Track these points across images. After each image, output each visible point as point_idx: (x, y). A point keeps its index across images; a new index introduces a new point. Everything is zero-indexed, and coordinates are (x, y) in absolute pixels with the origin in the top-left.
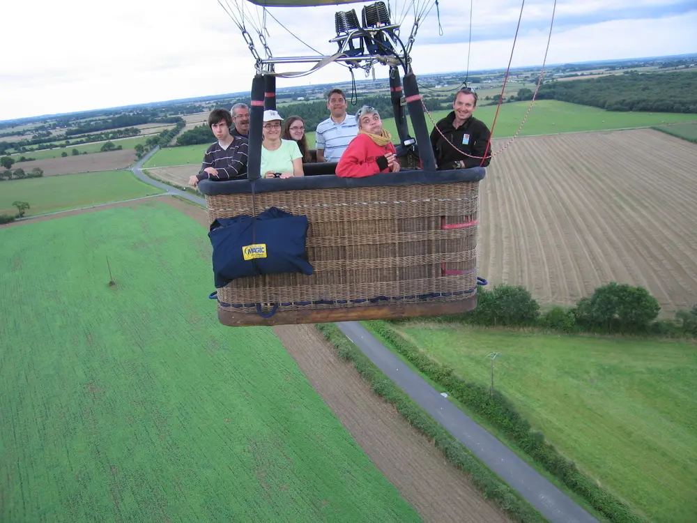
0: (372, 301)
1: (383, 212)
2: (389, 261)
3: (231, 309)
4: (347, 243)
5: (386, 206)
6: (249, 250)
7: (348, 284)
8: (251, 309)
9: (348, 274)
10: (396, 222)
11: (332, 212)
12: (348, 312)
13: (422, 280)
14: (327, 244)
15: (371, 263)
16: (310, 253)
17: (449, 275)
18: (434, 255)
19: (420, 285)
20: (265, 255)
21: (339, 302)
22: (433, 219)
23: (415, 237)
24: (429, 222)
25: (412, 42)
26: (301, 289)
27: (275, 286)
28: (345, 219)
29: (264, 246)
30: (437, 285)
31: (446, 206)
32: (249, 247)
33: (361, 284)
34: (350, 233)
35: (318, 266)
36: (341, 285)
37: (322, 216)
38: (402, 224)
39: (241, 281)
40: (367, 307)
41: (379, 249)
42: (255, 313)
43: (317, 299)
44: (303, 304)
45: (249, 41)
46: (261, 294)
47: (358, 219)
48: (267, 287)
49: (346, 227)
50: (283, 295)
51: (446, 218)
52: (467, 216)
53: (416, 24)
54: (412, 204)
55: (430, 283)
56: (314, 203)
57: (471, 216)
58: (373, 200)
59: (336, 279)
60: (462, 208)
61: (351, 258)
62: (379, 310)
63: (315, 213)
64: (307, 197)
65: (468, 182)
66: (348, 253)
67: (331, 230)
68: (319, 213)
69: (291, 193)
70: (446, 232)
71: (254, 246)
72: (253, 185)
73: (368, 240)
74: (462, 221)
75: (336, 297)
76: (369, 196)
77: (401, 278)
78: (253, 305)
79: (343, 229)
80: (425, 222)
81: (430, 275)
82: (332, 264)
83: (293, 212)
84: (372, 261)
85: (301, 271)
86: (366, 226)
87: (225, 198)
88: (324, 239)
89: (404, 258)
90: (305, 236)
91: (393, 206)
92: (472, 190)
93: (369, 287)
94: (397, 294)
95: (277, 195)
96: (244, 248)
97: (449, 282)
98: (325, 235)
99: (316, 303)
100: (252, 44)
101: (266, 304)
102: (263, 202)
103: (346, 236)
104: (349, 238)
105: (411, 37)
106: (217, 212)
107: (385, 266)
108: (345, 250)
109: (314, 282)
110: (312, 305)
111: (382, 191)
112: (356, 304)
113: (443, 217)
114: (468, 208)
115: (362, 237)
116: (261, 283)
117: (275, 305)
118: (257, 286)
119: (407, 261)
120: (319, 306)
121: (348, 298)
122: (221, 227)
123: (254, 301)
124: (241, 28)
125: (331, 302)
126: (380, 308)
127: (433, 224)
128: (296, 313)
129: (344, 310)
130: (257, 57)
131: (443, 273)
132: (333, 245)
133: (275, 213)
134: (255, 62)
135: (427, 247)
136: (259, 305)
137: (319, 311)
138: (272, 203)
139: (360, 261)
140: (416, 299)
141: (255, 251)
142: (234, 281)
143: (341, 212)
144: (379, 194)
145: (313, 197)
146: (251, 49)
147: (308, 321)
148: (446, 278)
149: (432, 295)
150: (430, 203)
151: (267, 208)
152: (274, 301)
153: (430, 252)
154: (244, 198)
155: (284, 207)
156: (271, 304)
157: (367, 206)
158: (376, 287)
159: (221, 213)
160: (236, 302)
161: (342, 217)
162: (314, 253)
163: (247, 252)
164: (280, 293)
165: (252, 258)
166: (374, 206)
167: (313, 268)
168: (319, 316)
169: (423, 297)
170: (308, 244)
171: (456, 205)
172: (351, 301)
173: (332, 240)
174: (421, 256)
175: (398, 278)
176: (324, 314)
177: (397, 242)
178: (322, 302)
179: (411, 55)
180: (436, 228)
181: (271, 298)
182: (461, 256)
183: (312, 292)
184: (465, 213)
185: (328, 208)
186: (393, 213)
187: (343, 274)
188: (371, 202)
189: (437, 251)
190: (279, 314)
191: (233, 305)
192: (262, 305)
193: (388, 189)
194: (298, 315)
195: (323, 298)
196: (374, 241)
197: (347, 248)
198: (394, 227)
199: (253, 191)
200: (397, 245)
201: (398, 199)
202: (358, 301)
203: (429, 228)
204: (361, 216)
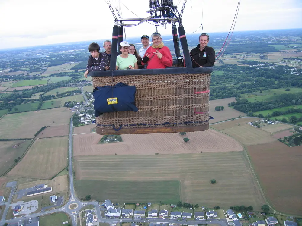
0: (163, 124)
1: (169, 85)
2: (171, 107)
3: (102, 127)
4: (153, 99)
5: (170, 83)
6: (110, 100)
7: (153, 117)
8: (110, 127)
9: (153, 112)
10: (174, 90)
11: (146, 85)
12: (152, 129)
13: (185, 116)
14: (144, 99)
15: (163, 108)
16: (137, 103)
17: (197, 114)
18: (190, 105)
19: (184, 118)
20: (117, 103)
21: (149, 125)
22: (191, 89)
23: (183, 97)
24: (189, 90)
25: (182, 12)
26: (132, 119)
27: (121, 117)
28: (152, 88)
29: (116, 98)
30: (192, 118)
31: (196, 84)
32: (110, 99)
33: (158, 117)
34: (154, 94)
35: (140, 109)
36: (150, 117)
37: (142, 87)
38: (177, 91)
39: (106, 114)
40: (160, 127)
41: (166, 102)
42: (112, 129)
43: (139, 123)
44: (133, 125)
45: (112, 11)
46: (115, 120)
47: (158, 88)
48: (118, 118)
49: (152, 92)
50: (124, 121)
51: (196, 88)
52: (205, 88)
53: (184, 4)
54: (181, 82)
55: (189, 117)
56: (139, 81)
57: (207, 88)
58: (164, 80)
59: (148, 115)
60: (203, 84)
61: (154, 105)
62: (166, 128)
63: (139, 86)
64: (136, 79)
65: (206, 73)
66: (153, 103)
67: (146, 93)
68: (141, 85)
69: (129, 76)
70: (196, 95)
71: (112, 98)
72: (112, 73)
73: (162, 98)
74: (203, 91)
75: (147, 122)
76: (163, 78)
77: (176, 115)
78: (111, 125)
79: (151, 93)
80: (187, 90)
81: (189, 114)
82: (146, 108)
83: (130, 85)
84: (163, 107)
85: (132, 110)
86: (161, 91)
87: (100, 78)
88: (143, 97)
89: (178, 106)
90: (134, 95)
91: (173, 83)
92: (208, 77)
93: (162, 118)
94: (174, 122)
95: (123, 77)
96: (108, 99)
97: (197, 117)
98: (143, 95)
99: (139, 125)
100: (113, 12)
101: (117, 125)
102: (117, 80)
103: (152, 96)
104: (154, 97)
105: (182, 10)
106: (97, 84)
107: (169, 109)
108: (152, 102)
109: (138, 116)
110: (137, 126)
111: (168, 77)
112: (157, 126)
113: (195, 88)
114: (206, 84)
115: (159, 96)
116: (115, 116)
117: (121, 126)
118: (113, 117)
119: (179, 107)
120: (140, 126)
121: (153, 123)
122: (98, 90)
123: (112, 123)
124: (109, 5)
125: (145, 125)
126: (167, 128)
127: (190, 91)
128: (130, 129)
129: (151, 128)
130: (115, 18)
131: (195, 113)
132: (147, 99)
133: (122, 85)
134: (115, 20)
135: (188, 101)
136: (114, 125)
137: (140, 128)
138: (121, 81)
139: (158, 107)
140: (182, 124)
141: (112, 101)
142: (103, 115)
143: (151, 85)
144: (167, 78)
145: (139, 78)
146: (113, 14)
147: (135, 133)
148: (196, 115)
149: (189, 122)
150: (189, 82)
151: (118, 83)
152: (120, 124)
153: (189, 104)
154: (109, 78)
155: (126, 83)
156: (119, 125)
157: (162, 83)
158: (165, 118)
159: (98, 84)
160: (104, 124)
161: (151, 87)
162: (138, 103)
163: (109, 101)
164: (123, 120)
165: (111, 104)
166: (165, 82)
167: (138, 109)
168: (140, 131)
169: (185, 123)
170: (136, 99)
171: (201, 83)
172: (154, 124)
173: (146, 98)
174: (185, 105)
175: (175, 115)
176: (142, 130)
177: (174, 99)
178: (141, 124)
179: (182, 18)
180: (192, 93)
181: (119, 122)
182: (203, 105)
183: (137, 120)
184: (204, 87)
185: (145, 83)
186: (173, 86)
187: (151, 112)
188: (164, 81)
189: (192, 104)
190: (122, 130)
191: (103, 125)
192: (115, 125)
193: (171, 75)
194: (131, 130)
195: (142, 123)
196: (165, 98)
197: (153, 101)
198: (173, 92)
199: (112, 76)
200: (175, 100)
201: (175, 80)
202: (157, 125)
203: (189, 93)
204: (159, 87)
